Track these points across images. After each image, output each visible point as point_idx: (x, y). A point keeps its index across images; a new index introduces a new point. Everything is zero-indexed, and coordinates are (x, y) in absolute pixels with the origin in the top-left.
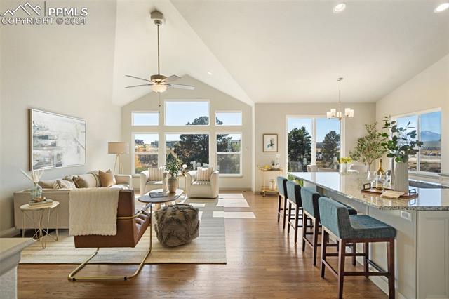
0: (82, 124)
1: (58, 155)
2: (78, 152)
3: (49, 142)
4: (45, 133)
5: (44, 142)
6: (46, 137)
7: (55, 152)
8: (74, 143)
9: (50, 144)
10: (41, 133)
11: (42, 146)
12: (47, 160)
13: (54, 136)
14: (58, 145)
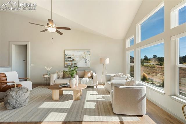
0: (88, 52)
1: (75, 63)
2: (86, 62)
3: (71, 59)
4: (69, 57)
5: (69, 59)
6: (70, 58)
7: (74, 62)
8: (83, 59)
9: (71, 60)
10: (68, 57)
11: (68, 60)
12: (70, 65)
13: (73, 57)
14: (75, 60)
